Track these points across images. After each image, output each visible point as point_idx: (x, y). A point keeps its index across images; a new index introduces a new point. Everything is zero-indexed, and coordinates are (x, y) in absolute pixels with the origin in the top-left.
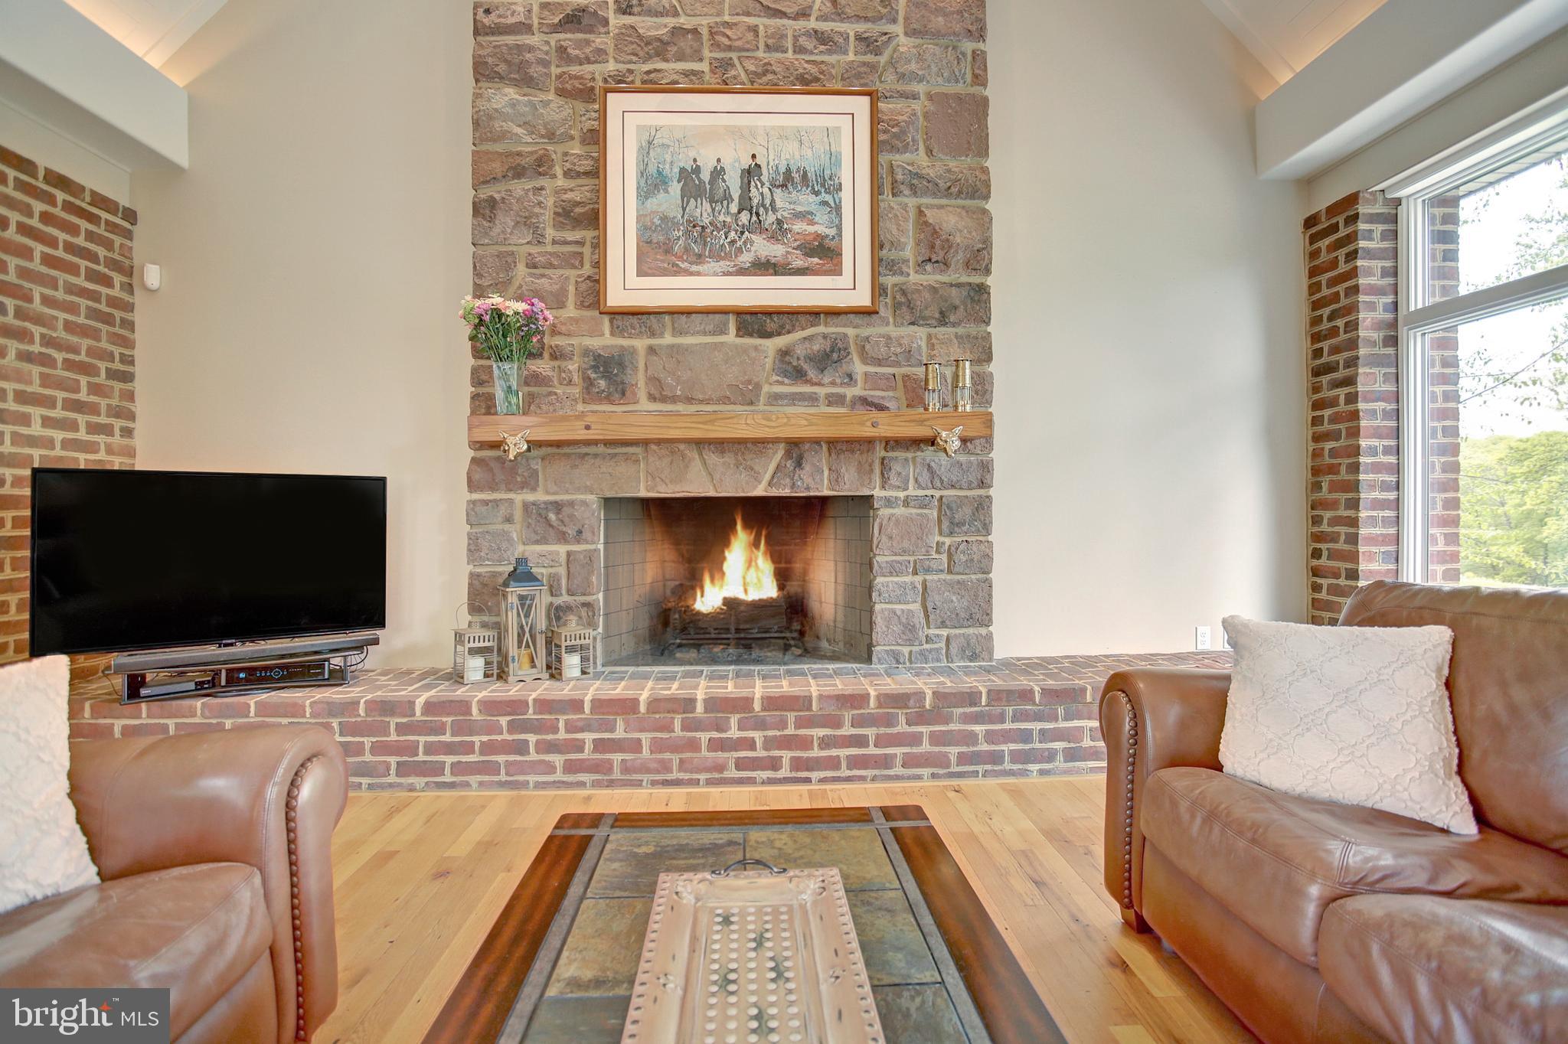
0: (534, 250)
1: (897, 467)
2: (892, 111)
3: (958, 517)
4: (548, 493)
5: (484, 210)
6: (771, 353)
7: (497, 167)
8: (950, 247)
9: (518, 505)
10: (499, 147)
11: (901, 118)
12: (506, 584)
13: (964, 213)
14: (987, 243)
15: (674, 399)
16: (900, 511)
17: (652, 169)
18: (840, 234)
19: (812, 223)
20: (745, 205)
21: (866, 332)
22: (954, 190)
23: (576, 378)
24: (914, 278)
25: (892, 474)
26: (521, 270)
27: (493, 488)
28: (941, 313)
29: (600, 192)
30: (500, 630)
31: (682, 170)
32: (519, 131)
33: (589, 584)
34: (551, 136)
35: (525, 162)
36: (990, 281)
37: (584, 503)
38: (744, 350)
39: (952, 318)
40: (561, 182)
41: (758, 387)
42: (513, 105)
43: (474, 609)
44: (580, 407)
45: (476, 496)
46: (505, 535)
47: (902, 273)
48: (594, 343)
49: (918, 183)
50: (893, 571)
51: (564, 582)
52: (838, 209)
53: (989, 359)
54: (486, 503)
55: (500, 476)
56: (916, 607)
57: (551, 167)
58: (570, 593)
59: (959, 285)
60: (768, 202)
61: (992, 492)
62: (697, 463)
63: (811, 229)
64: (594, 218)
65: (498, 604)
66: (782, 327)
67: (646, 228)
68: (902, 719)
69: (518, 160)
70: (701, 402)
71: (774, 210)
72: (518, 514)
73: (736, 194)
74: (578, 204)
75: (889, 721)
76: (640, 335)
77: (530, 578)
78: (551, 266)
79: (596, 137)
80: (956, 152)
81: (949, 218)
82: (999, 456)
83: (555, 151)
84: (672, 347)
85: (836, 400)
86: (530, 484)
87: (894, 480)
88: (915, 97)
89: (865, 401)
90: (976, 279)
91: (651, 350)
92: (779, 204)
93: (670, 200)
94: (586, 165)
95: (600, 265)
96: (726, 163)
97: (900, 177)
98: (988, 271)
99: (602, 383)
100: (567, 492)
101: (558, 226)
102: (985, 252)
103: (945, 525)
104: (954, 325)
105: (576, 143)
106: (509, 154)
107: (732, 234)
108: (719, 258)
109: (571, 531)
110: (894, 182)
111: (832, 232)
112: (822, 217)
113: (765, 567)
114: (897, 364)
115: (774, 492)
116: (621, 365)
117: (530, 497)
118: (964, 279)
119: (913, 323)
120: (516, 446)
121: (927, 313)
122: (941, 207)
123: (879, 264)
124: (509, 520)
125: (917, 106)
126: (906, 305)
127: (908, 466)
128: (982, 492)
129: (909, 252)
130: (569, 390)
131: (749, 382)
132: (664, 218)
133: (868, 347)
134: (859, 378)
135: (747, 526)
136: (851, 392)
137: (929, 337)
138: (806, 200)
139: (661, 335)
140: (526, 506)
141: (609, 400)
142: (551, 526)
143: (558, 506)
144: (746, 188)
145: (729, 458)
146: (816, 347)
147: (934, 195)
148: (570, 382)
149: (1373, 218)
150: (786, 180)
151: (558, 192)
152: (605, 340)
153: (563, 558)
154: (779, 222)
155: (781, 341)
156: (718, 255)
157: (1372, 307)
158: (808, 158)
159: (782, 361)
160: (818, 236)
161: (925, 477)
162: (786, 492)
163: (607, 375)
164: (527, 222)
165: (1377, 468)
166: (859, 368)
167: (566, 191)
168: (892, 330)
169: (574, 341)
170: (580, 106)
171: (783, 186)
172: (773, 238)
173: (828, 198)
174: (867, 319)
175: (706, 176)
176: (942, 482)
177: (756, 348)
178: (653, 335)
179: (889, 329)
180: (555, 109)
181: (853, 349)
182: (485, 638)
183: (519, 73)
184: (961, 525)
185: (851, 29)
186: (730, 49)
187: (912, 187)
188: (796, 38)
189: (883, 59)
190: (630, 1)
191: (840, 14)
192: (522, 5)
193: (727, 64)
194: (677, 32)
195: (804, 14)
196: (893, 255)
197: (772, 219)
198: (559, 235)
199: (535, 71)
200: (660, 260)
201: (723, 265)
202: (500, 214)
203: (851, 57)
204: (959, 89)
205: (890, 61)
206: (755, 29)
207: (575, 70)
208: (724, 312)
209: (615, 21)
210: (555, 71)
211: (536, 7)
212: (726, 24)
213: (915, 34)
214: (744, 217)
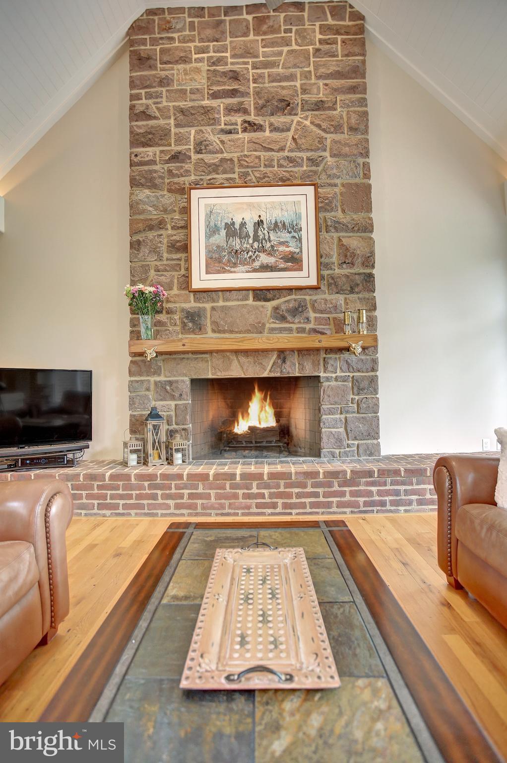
0: (158, 263)
1: (331, 362)
2: (325, 192)
3: (361, 386)
4: (166, 376)
5: (135, 246)
6: (270, 309)
7: (141, 226)
8: (355, 256)
9: (152, 382)
10: (142, 217)
11: (329, 196)
12: (147, 420)
13: (361, 239)
14: (372, 254)
15: (224, 332)
16: (333, 383)
17: (212, 224)
18: (301, 251)
19: (288, 246)
20: (256, 238)
21: (314, 298)
22: (356, 229)
23: (178, 323)
24: (337, 271)
25: (329, 366)
26: (152, 273)
27: (141, 375)
28: (351, 287)
29: (188, 236)
30: (144, 441)
31: (226, 224)
32: (151, 209)
33: (185, 419)
34: (165, 211)
35: (153, 223)
36: (374, 271)
37: (183, 381)
38: (257, 308)
39: (356, 290)
40: (170, 232)
41: (264, 325)
42: (148, 197)
43: (133, 431)
44: (180, 336)
45: (133, 379)
46: (146, 397)
47: (331, 269)
48: (186, 306)
49: (338, 226)
50: (331, 412)
51: (174, 419)
52: (300, 240)
53: (375, 309)
54: (137, 382)
55: (144, 369)
56: (342, 430)
57: (165, 225)
58: (177, 424)
59: (359, 274)
60: (267, 237)
61: (378, 373)
62: (235, 363)
63: (287, 249)
64: (185, 248)
65: (144, 429)
66: (275, 296)
67: (210, 251)
68: (336, 484)
69: (150, 222)
70: (237, 332)
71: (270, 241)
72: (152, 387)
73: (251, 235)
74: (178, 241)
75: (330, 485)
76: (207, 302)
77: (158, 416)
78: (166, 270)
79: (186, 211)
80: (356, 210)
81: (354, 242)
82: (381, 355)
83: (168, 218)
84: (223, 307)
85: (302, 330)
86: (157, 372)
87: (330, 368)
88: (336, 185)
89: (315, 331)
90: (368, 271)
91: (213, 309)
92: (272, 238)
93: (220, 238)
94: (182, 223)
95: (188, 269)
96: (246, 220)
97: (329, 223)
98: (373, 267)
99: (190, 325)
100: (175, 376)
101: (169, 252)
102: (372, 258)
103: (355, 389)
104: (357, 293)
105: (177, 213)
106: (147, 220)
107: (250, 253)
108: (244, 265)
109: (177, 395)
110: (327, 226)
111: (297, 250)
112: (292, 243)
113: (269, 411)
114: (330, 312)
115: (272, 375)
116: (199, 316)
117: (158, 379)
118: (362, 271)
119: (337, 293)
120: (151, 354)
121: (344, 288)
122: (350, 237)
123: (320, 265)
124: (148, 389)
125: (337, 190)
126: (334, 285)
127: (336, 361)
128: (373, 374)
129: (335, 259)
130: (175, 328)
131: (259, 323)
132: (218, 247)
133: (316, 305)
134: (312, 320)
135: (260, 390)
136: (308, 327)
137: (346, 299)
138: (285, 236)
139: (218, 301)
140: (156, 383)
141: (194, 332)
142: (167, 392)
143: (170, 383)
144: (256, 231)
145: (251, 359)
146: (291, 305)
147: (346, 231)
148: (175, 325)
150: (276, 226)
151: (168, 236)
152: (191, 304)
153: (173, 407)
154: (272, 246)
155: (274, 303)
156: (243, 263)
158: (286, 217)
159: (275, 312)
160: (291, 252)
161: (345, 367)
162: (278, 375)
163: (193, 321)
164: (155, 250)
166: (312, 315)
167: (172, 236)
168: (327, 296)
169: (177, 305)
170: (179, 197)
171: (274, 230)
172: (270, 254)
173: (295, 234)
174: (315, 291)
175: (237, 226)
176: (353, 368)
177: (263, 307)
178: (214, 301)
179: (326, 296)
180: (167, 198)
181: (309, 306)
182: (138, 445)
183: (150, 182)
184: (363, 389)
185: (304, 155)
186: (248, 167)
187: (335, 228)
188: (278, 161)
189: (320, 168)
190: (201, 147)
191: (299, 149)
192: (150, 152)
193: (246, 174)
194: (223, 160)
195: (282, 149)
196: (327, 260)
197: (268, 245)
198: (170, 256)
199: (158, 181)
200: (217, 266)
201: (246, 268)
202: (142, 247)
203: (305, 168)
204: (357, 180)
205: (324, 170)
206: (259, 158)
207: (176, 180)
208: (247, 289)
209: (194, 157)
210: (167, 181)
211: (158, 153)
212: (246, 156)
213: (335, 156)
214: (256, 245)
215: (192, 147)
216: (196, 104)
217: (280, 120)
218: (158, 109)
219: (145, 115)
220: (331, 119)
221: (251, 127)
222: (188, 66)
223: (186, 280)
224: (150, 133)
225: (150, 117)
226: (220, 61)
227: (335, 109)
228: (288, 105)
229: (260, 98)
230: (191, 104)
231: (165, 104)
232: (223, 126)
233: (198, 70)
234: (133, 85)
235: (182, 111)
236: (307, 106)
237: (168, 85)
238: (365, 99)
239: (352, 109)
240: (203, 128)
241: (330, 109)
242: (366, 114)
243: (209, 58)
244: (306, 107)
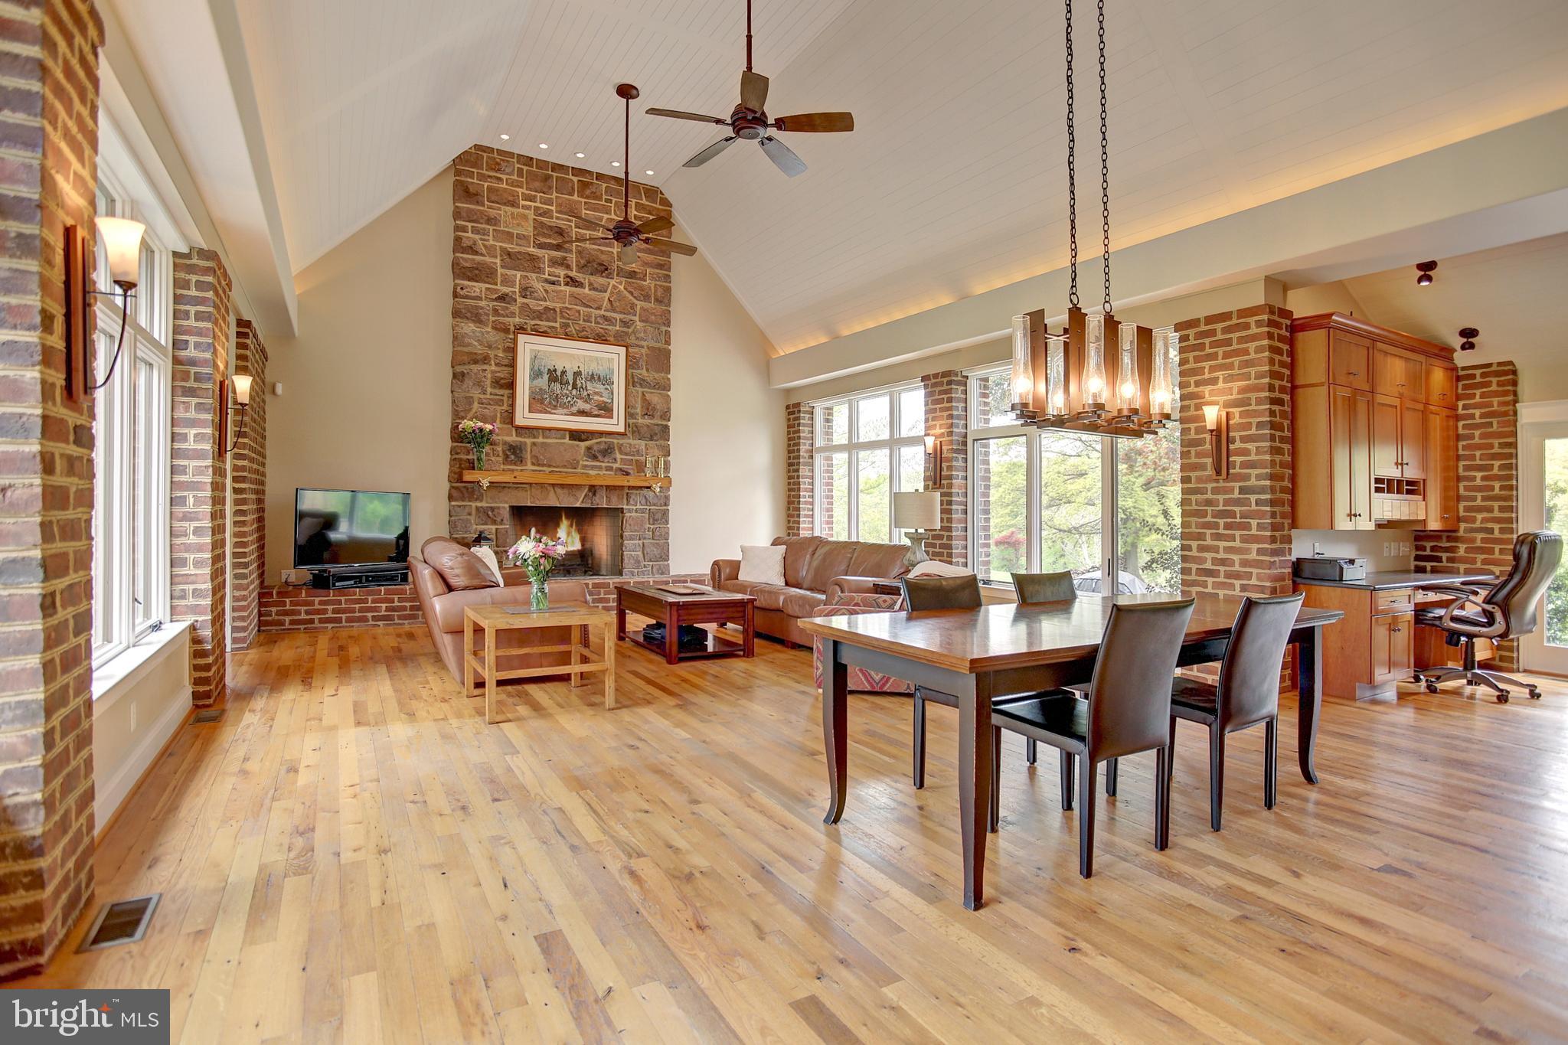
0: (482, 396)
1: (633, 497)
2: (634, 352)
3: (656, 517)
4: (487, 503)
5: (458, 377)
6: (583, 448)
7: (464, 358)
8: (655, 409)
9: (474, 507)
10: (466, 349)
11: (637, 355)
13: (660, 396)
14: (669, 409)
15: (543, 465)
16: (634, 514)
17: (536, 368)
18: (613, 402)
19: (602, 396)
20: (574, 386)
21: (621, 442)
22: (657, 386)
23: (500, 454)
24: (640, 421)
25: (631, 500)
26: (476, 405)
27: (463, 501)
28: (651, 435)
29: (513, 375)
31: (549, 370)
32: (476, 343)
33: (506, 542)
34: (490, 347)
35: (477, 357)
36: (669, 424)
37: (504, 508)
38: (572, 446)
39: (655, 438)
40: (493, 368)
41: (578, 462)
42: (474, 332)
44: (502, 466)
45: (453, 503)
46: (468, 521)
47: (636, 419)
48: (508, 439)
49: (643, 382)
50: (632, 538)
52: (612, 392)
53: (670, 455)
54: (460, 506)
55: (466, 495)
56: (640, 553)
57: (489, 361)
59: (658, 425)
60: (584, 386)
61: (669, 508)
62: (552, 493)
63: (601, 399)
64: (511, 385)
66: (588, 437)
67: (533, 393)
69: (475, 356)
70: (555, 467)
71: (586, 390)
72: (474, 512)
73: (571, 383)
74: (502, 378)
76: (529, 437)
77: (486, 539)
78: (489, 404)
79: (512, 350)
80: (658, 371)
81: (655, 398)
82: (673, 493)
83: (492, 354)
84: (542, 443)
85: (609, 469)
86: (480, 499)
87: (632, 502)
88: (643, 347)
89: (621, 470)
90: (664, 423)
92: (588, 388)
93: (543, 381)
94: (506, 362)
95: (513, 405)
96: (567, 369)
97: (636, 379)
98: (669, 420)
99: (513, 457)
100: (496, 502)
101: (493, 387)
102: (668, 412)
103: (651, 520)
104: (656, 440)
105: (501, 351)
106: (471, 353)
107: (569, 398)
108: (564, 408)
109: (499, 520)
110: (634, 382)
111: (610, 401)
112: (605, 393)
113: (577, 537)
114: (634, 455)
115: (584, 505)
116: (520, 449)
117: (479, 504)
118: (660, 422)
119: (640, 439)
120: (485, 483)
121: (645, 435)
122: (651, 393)
123: (629, 415)
124: (470, 514)
125: (643, 351)
126: (638, 432)
127: (637, 497)
128: (665, 507)
129: (639, 410)
130: (498, 459)
131: (574, 459)
132: (541, 389)
133: (622, 448)
134: (619, 460)
135: (567, 518)
136: (615, 466)
137: (647, 445)
138: (600, 388)
139: (538, 438)
140: (477, 508)
141: (515, 464)
142: (489, 517)
143: (492, 509)
144: (575, 380)
145: (566, 491)
146: (601, 447)
147: (649, 388)
148: (498, 455)
149: (805, 412)
150: (592, 378)
151: (493, 372)
152: (513, 438)
153: (494, 531)
154: (588, 395)
155: (588, 443)
156: (563, 406)
157: (805, 444)
158: (600, 370)
159: (588, 451)
160: (604, 402)
161: (643, 501)
162: (589, 506)
163: (514, 453)
164: (479, 384)
165: (806, 503)
166: (619, 456)
167: (496, 372)
169: (500, 438)
170: (503, 335)
171: (590, 380)
172: (586, 401)
173: (609, 387)
174: (622, 436)
175: (559, 373)
176: (651, 503)
177: (578, 445)
178: (535, 438)
179: (631, 441)
180: (493, 336)
181: (616, 448)
183: (477, 318)
184: (657, 520)
185: (618, 316)
186: (569, 319)
187: (641, 384)
188: (596, 318)
189: (630, 330)
190: (526, 291)
191: (614, 310)
192: (478, 288)
193: (567, 326)
194: (547, 309)
195: (599, 308)
196: (632, 411)
197: (585, 393)
198: (494, 391)
199: (483, 318)
200: (538, 406)
201: (565, 411)
202: (466, 379)
203: (618, 328)
204: (660, 345)
205: (633, 332)
206: (579, 312)
207: (501, 319)
208: (565, 430)
209: (520, 300)
210: (492, 318)
211: (483, 290)
212: (567, 308)
213: (643, 321)
214: (574, 392)
215: (517, 290)
216: (522, 249)
217: (600, 280)
218: (484, 245)
219: (472, 250)
220: (641, 288)
221: (572, 282)
222: (516, 210)
223: (509, 417)
224: (477, 269)
225: (476, 253)
226: (546, 213)
227: (645, 281)
228: (606, 269)
229: (582, 258)
230: (518, 249)
231: (491, 242)
232: (546, 276)
233: (525, 217)
234: (457, 214)
235: (509, 254)
236: (620, 272)
237: (495, 225)
238: (669, 276)
239: (658, 283)
240: (529, 274)
241: (640, 279)
242: (668, 290)
243: (536, 209)
244: (621, 274)
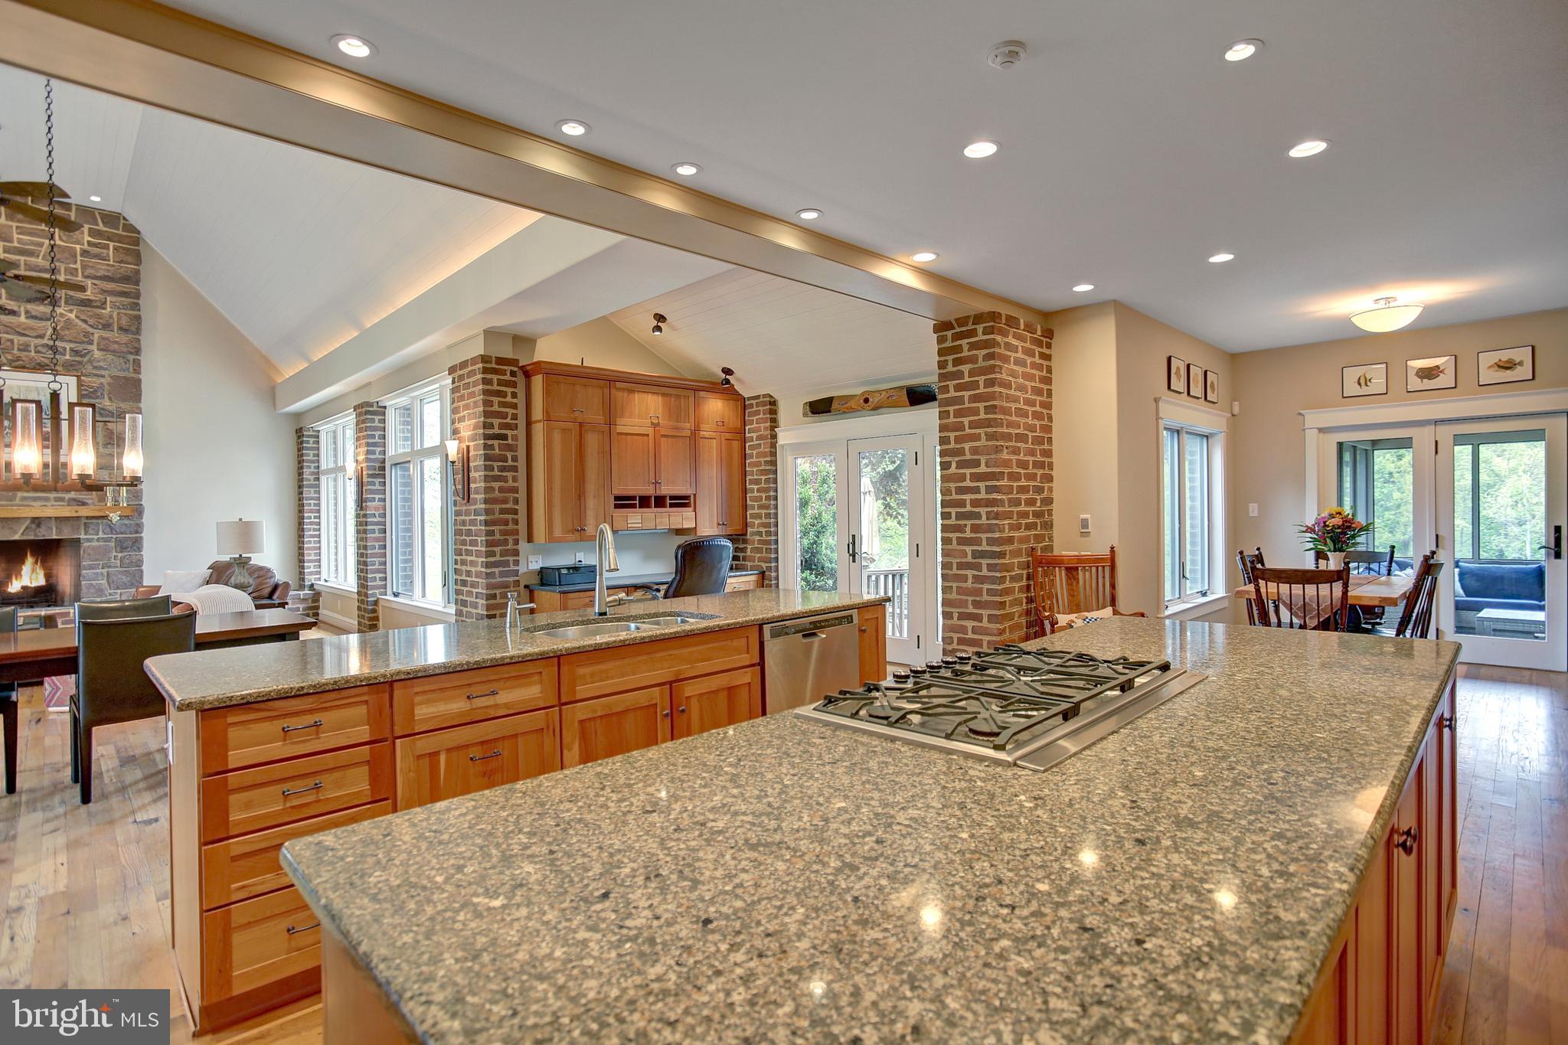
1: (91, 527)
2: (89, 382)
3: (125, 545)
16: (96, 544)
24: (102, 450)
25: (89, 530)
41: (15, 495)
49: (103, 412)
50: (92, 567)
56: (104, 582)
61: (143, 534)
80: (125, 399)
82: (146, 519)
85: (60, 499)
87: (91, 532)
88: (103, 376)
103: (118, 549)
115: (24, 537)
119: (102, 467)
125: (104, 380)
127: (96, 526)
128: (137, 535)
129: (100, 440)
137: (111, 473)
149: (309, 436)
161: (108, 530)
162: (31, 537)
176: (117, 531)
184: (127, 548)
185: (68, 345)
187: (101, 413)
188: (36, 347)
189: (85, 360)
191: (61, 339)
195: (40, 336)
203: (67, 357)
204: (126, 374)
205: (89, 361)
206: (11, 341)
213: (102, 350)
217: (41, 308)
220: (99, 316)
221: (1, 310)
227: (105, 309)
236: (72, 301)
238: (138, 304)
239: (123, 311)
241: (97, 307)
242: (138, 318)
244: (70, 302)
